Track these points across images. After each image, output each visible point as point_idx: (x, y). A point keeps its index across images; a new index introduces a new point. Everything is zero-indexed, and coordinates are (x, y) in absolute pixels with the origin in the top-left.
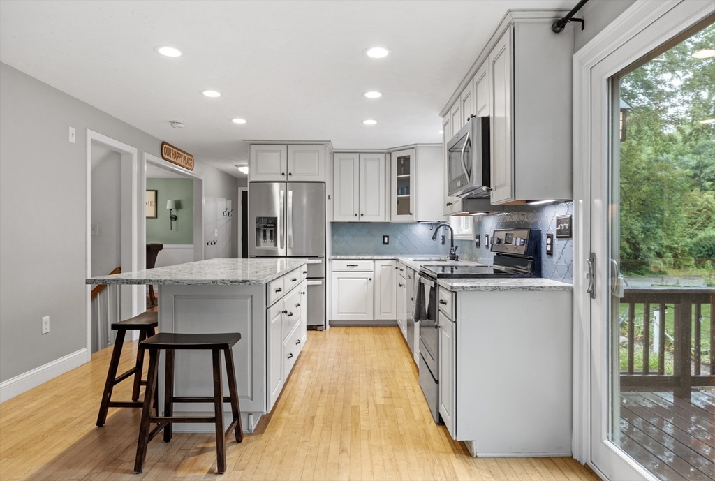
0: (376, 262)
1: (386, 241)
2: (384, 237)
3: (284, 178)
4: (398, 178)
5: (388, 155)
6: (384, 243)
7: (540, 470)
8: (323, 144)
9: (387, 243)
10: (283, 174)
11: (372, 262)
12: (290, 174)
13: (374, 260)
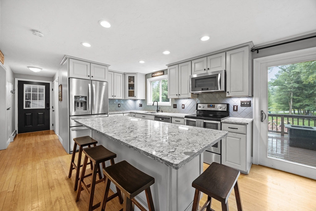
0: (124, 114)
1: (119, 106)
2: (119, 104)
3: (89, 78)
4: (129, 84)
5: (124, 75)
6: (119, 107)
7: (259, 170)
8: (107, 66)
9: (120, 107)
10: (89, 76)
11: (123, 114)
12: (92, 77)
13: (123, 113)
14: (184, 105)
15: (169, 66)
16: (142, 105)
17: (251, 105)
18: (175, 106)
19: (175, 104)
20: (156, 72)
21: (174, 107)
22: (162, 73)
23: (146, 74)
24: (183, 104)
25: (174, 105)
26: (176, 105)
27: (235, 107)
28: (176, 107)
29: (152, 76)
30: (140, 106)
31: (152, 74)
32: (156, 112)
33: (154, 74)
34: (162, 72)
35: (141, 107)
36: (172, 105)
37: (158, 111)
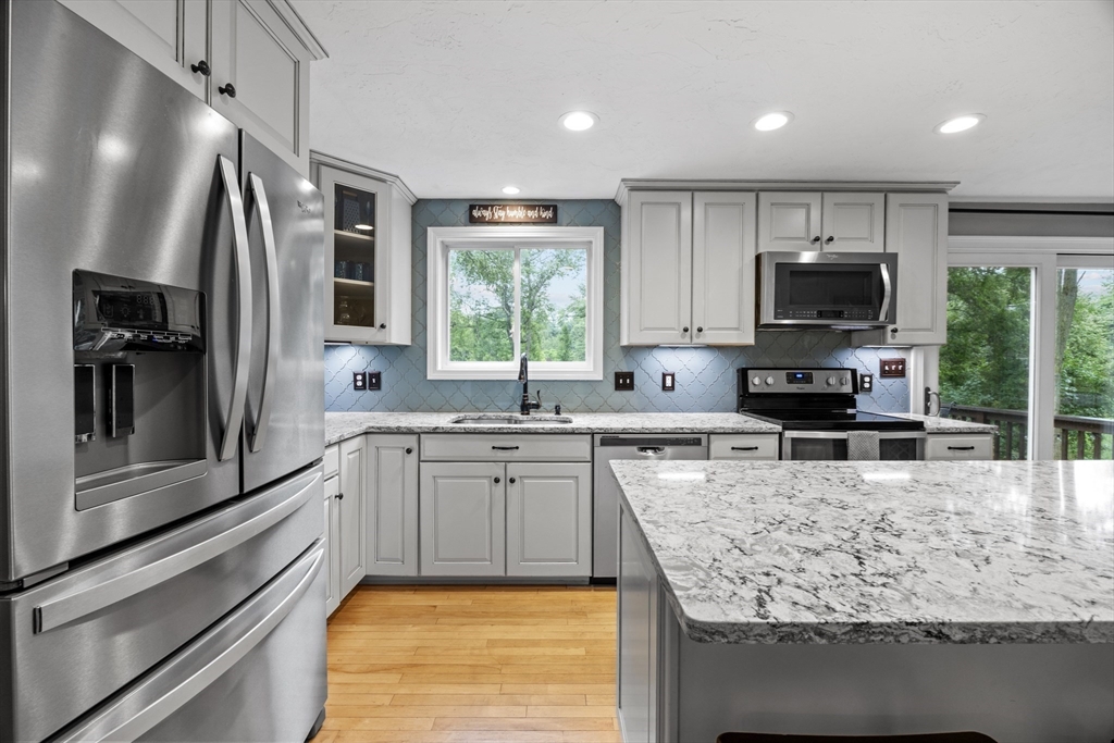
12: (225, 90)
14: (673, 376)
15: (633, 189)
16: (378, 376)
17: (907, 372)
18: (624, 381)
19: (625, 369)
20: (502, 203)
21: (618, 387)
22: (548, 214)
23: (419, 201)
24: (670, 371)
25: (618, 376)
26: (631, 375)
27: (867, 379)
28: (631, 387)
29: (473, 221)
30: (356, 388)
31: (472, 208)
32: (518, 415)
33: (486, 207)
34: (547, 208)
35: (368, 393)
36: (605, 376)
37: (526, 408)
